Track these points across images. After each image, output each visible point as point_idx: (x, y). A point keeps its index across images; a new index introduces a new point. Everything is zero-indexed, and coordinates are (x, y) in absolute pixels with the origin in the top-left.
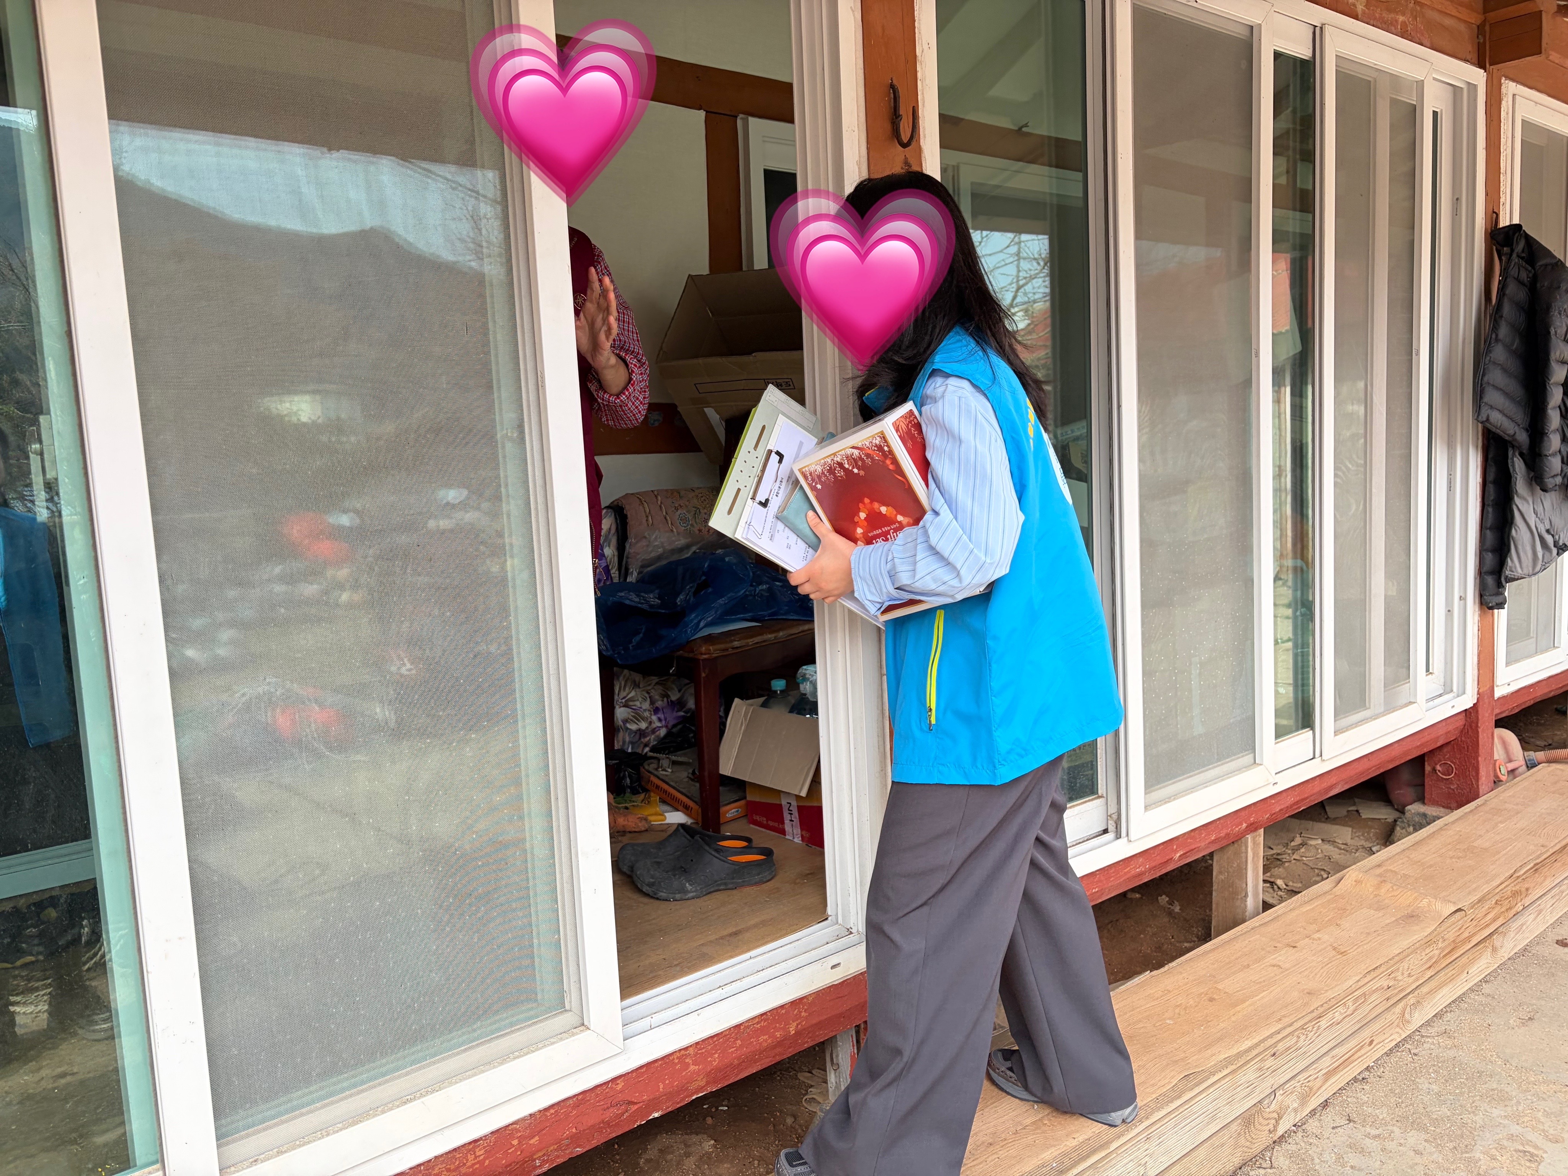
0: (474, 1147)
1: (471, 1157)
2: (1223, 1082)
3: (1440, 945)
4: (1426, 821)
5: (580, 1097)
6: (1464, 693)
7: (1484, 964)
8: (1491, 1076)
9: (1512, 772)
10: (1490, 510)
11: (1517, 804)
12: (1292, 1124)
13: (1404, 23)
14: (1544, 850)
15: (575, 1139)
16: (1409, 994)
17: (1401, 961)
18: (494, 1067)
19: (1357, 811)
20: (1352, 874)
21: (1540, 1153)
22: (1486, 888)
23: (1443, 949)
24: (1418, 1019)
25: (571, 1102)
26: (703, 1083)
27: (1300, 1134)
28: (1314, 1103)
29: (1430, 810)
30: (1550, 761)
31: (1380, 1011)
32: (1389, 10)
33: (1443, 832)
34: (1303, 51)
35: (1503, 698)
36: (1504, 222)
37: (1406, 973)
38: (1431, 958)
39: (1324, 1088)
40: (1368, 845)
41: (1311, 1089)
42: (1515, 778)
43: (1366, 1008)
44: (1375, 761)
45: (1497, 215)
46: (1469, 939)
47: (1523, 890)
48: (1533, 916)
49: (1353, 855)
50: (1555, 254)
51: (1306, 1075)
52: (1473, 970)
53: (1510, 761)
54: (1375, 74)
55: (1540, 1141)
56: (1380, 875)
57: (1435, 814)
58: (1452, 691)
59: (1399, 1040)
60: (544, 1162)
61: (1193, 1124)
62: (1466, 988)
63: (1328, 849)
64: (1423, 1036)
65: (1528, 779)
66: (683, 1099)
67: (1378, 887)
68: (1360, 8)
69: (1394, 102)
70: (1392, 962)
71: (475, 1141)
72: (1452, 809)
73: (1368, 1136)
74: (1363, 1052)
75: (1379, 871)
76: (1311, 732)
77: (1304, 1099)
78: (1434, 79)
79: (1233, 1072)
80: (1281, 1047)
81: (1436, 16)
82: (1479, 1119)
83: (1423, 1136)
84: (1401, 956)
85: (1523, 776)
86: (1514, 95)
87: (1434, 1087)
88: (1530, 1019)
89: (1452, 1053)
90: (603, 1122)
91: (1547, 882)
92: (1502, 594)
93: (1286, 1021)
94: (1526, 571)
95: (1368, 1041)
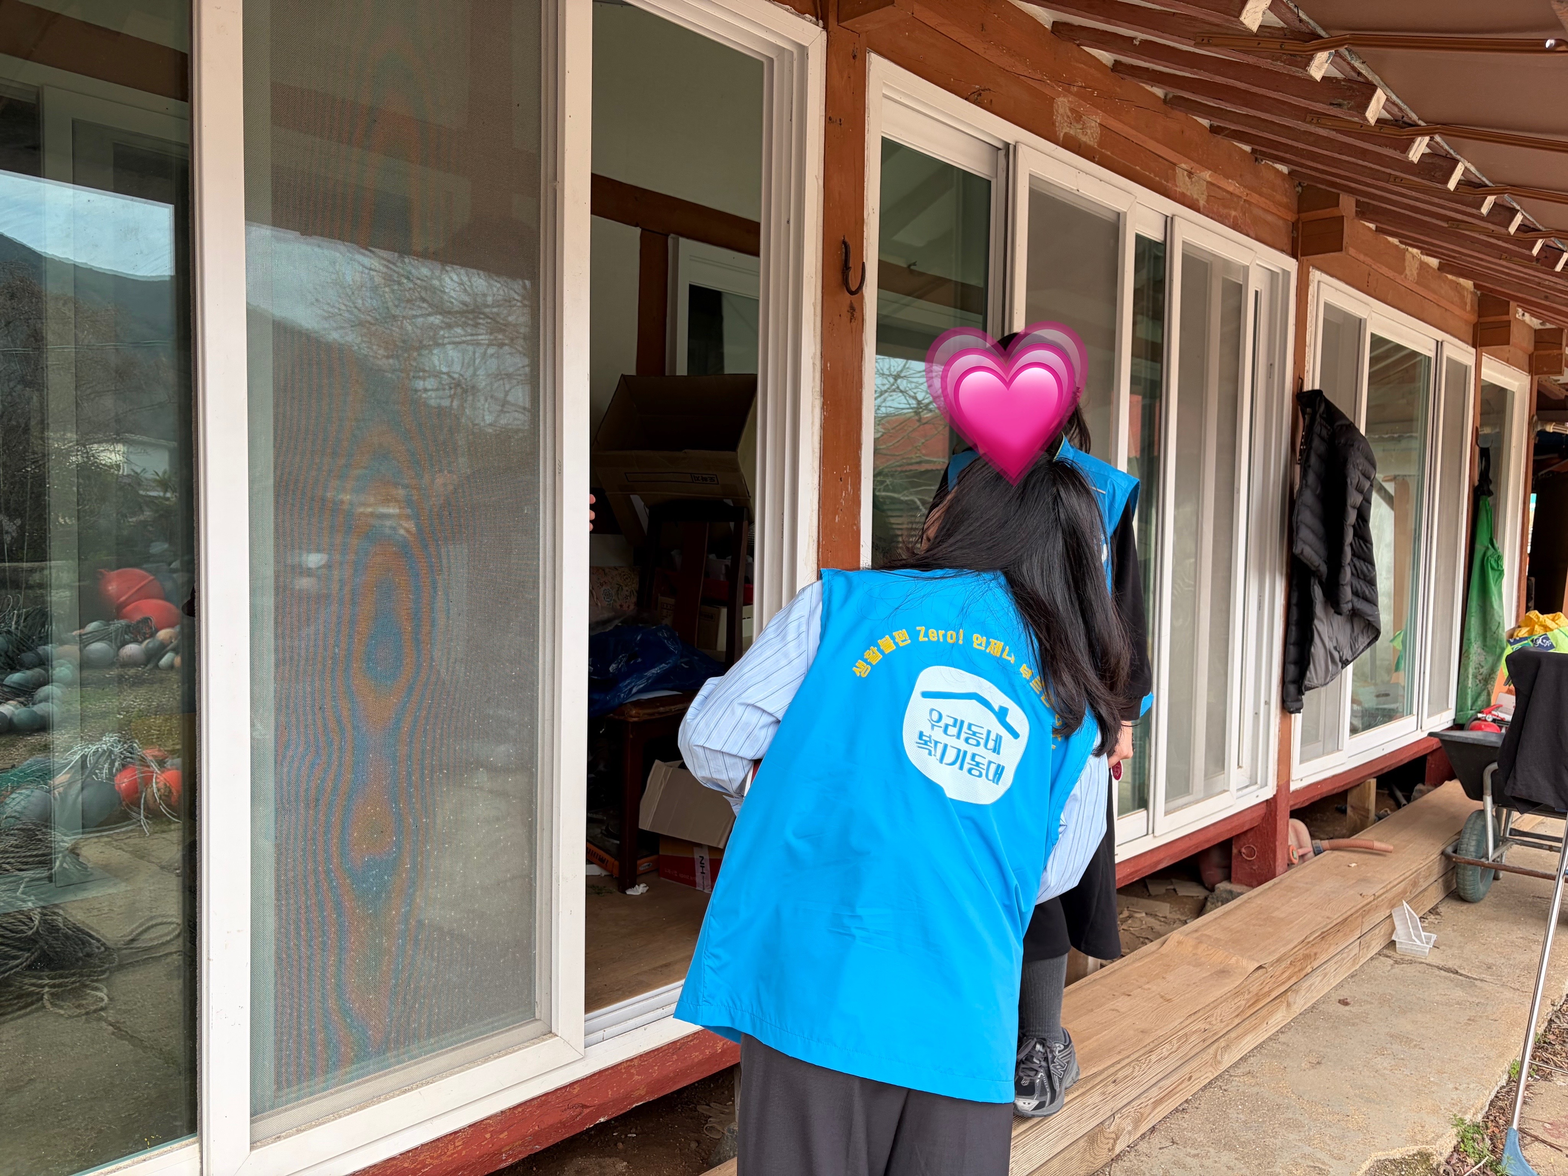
0: (454, 1138)
1: (451, 1147)
2: (1075, 1102)
3: (1246, 997)
4: (1232, 896)
5: (543, 1098)
6: (1266, 785)
7: (1280, 1018)
8: (1288, 1108)
9: (1302, 857)
10: (1293, 628)
11: (1307, 883)
12: (1126, 1145)
13: (1235, 217)
14: (1329, 921)
15: (536, 1136)
16: (1220, 1037)
17: (1215, 1007)
18: (479, 1065)
19: (1174, 890)
20: (1176, 936)
21: (1327, 1168)
22: (1283, 951)
23: (1248, 1000)
24: (1228, 1060)
25: (535, 1102)
26: (643, 1092)
27: (1133, 1154)
28: (1144, 1127)
29: (1235, 888)
30: (1333, 849)
31: (1198, 1050)
32: (1225, 207)
33: (1247, 905)
34: (1156, 235)
35: (1296, 792)
36: (1307, 387)
37: (1219, 1019)
38: (1238, 1007)
39: (1152, 1115)
40: (1183, 918)
41: (1142, 1115)
42: (1304, 862)
43: (1186, 1048)
44: (1194, 841)
45: (1303, 381)
46: (1270, 992)
47: (1312, 954)
48: (1320, 978)
49: (1171, 924)
50: (1348, 416)
51: (1138, 1102)
52: (1272, 1021)
53: (1301, 847)
54: (1211, 258)
55: (1326, 1158)
56: (1197, 938)
57: (1239, 891)
58: (1256, 783)
59: (1212, 1078)
60: (509, 1156)
61: (1050, 1137)
62: (1266, 1037)
63: (1151, 921)
64: (1231, 1076)
65: (1314, 864)
66: (626, 1106)
67: (1196, 947)
68: (1202, 203)
69: (1225, 281)
70: (1208, 1008)
71: (455, 1133)
72: (1252, 886)
73: (1188, 1155)
74: (1183, 1086)
75: (1196, 935)
76: (1145, 812)
77: (1137, 1123)
78: (1258, 265)
79: (1083, 1094)
80: (1120, 1075)
81: (1260, 213)
82: (1278, 1142)
83: (1234, 1155)
84: (1215, 1004)
85: (1312, 861)
86: (1319, 282)
87: (1241, 1116)
88: (1318, 1063)
89: (1255, 1090)
90: (560, 1122)
91: (1332, 949)
92: (1301, 700)
93: (1125, 1053)
94: (1320, 682)
95: (1187, 1076)
